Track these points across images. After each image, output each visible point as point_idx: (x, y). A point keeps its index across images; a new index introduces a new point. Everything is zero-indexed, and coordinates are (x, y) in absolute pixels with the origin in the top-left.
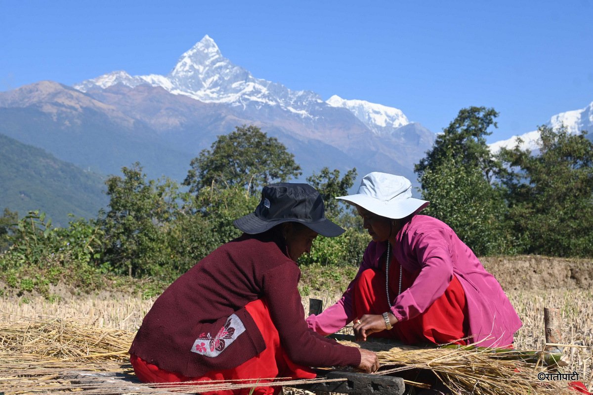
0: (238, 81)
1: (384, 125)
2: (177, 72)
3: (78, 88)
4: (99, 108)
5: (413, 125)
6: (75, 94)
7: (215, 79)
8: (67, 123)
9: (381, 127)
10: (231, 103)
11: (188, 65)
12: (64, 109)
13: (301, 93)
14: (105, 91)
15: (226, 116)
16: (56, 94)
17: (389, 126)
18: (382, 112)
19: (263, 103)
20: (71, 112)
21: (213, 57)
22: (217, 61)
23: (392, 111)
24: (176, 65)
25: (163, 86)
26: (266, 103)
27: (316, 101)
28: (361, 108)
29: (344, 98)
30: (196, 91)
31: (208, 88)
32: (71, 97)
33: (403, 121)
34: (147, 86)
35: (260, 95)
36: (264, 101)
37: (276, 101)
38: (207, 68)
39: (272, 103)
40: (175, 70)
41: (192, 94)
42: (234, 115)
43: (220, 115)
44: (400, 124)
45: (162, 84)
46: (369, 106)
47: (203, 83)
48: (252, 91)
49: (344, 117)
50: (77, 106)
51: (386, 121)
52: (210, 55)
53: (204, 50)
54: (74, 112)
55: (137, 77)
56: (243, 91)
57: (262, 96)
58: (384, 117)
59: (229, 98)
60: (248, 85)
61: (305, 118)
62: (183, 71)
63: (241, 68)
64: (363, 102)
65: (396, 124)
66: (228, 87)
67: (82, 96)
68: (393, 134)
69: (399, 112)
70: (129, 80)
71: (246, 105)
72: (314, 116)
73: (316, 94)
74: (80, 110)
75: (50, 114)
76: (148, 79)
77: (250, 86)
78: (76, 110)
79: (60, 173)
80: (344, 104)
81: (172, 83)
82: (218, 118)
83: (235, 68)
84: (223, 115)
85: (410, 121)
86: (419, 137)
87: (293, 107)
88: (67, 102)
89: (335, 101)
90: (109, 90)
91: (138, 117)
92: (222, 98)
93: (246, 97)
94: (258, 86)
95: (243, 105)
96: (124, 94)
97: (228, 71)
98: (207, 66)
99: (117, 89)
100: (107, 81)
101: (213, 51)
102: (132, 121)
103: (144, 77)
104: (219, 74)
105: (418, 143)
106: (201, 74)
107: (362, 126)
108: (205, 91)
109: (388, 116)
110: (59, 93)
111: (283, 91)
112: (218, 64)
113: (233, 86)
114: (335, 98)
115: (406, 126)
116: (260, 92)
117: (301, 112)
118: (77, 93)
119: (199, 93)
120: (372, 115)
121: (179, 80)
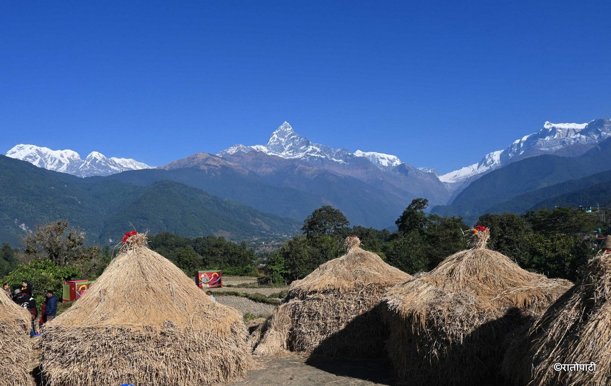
0: (303, 146)
1: (387, 165)
3: (217, 155)
4: (229, 165)
5: (404, 164)
6: (216, 159)
8: (213, 174)
9: (385, 166)
10: (301, 158)
11: (276, 138)
12: (211, 167)
13: (339, 150)
14: (232, 155)
15: (298, 165)
16: (207, 159)
17: (390, 165)
18: (386, 158)
20: (215, 169)
22: (292, 135)
23: (392, 157)
24: (269, 139)
25: (263, 151)
26: (320, 157)
27: (348, 154)
28: (373, 156)
29: (363, 152)
32: (215, 160)
33: (398, 162)
34: (254, 151)
35: (316, 153)
36: (318, 156)
39: (323, 157)
40: (269, 142)
41: (279, 154)
42: (302, 164)
43: (295, 165)
44: (396, 164)
46: (377, 155)
48: (312, 150)
49: (364, 161)
50: (218, 165)
51: (388, 162)
52: (288, 132)
53: (284, 129)
54: (216, 168)
55: (249, 147)
56: (307, 151)
58: (387, 161)
59: (299, 155)
61: (342, 164)
62: (273, 142)
63: (305, 138)
64: (374, 153)
65: (394, 164)
66: (298, 149)
67: (220, 159)
68: (392, 170)
69: (395, 157)
70: (244, 149)
71: (309, 159)
72: (347, 162)
73: (347, 150)
74: (220, 167)
75: (204, 170)
76: (254, 147)
77: (310, 148)
78: (217, 167)
79: (211, 202)
80: (364, 154)
81: (267, 149)
82: (294, 167)
83: (302, 138)
85: (402, 162)
86: (408, 171)
87: (334, 158)
88: (212, 163)
89: (359, 153)
90: (234, 155)
91: (250, 169)
92: (295, 155)
93: (308, 154)
94: (314, 147)
95: (307, 159)
96: (242, 157)
97: (298, 140)
98: (286, 138)
99: (238, 154)
100: (233, 150)
101: (289, 130)
102: (247, 171)
103: (252, 147)
104: (293, 142)
105: (407, 175)
106: (283, 143)
107: (374, 166)
108: (286, 152)
109: (389, 160)
110: (208, 158)
111: (329, 150)
112: (292, 137)
113: (301, 148)
114: (359, 151)
115: (399, 165)
116: (316, 151)
117: (339, 161)
118: (217, 158)
119: (282, 153)
120: (380, 160)
121: (272, 147)
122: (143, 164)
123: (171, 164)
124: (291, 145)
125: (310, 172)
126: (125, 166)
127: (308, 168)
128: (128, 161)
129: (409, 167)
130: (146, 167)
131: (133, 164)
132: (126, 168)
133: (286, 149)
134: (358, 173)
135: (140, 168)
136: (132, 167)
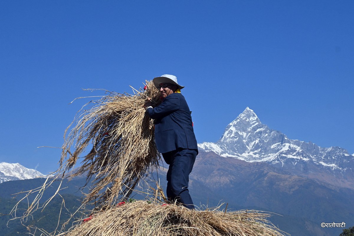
0: (275, 143)
2: (225, 139)
7: (256, 143)
10: (272, 162)
11: (233, 132)
13: (330, 149)
15: (268, 173)
19: (298, 159)
21: (253, 124)
22: (258, 127)
24: (224, 133)
25: (214, 151)
26: (301, 158)
27: (344, 155)
30: (241, 154)
31: (251, 150)
35: (295, 153)
38: (249, 134)
39: (305, 159)
40: (223, 138)
41: (239, 156)
42: (274, 171)
43: (263, 172)
45: (213, 149)
47: (247, 146)
48: (288, 150)
52: (251, 123)
53: (246, 119)
56: (281, 151)
57: (297, 154)
59: (270, 158)
60: (285, 145)
61: (335, 170)
62: (229, 137)
63: (278, 132)
66: (268, 148)
71: (284, 162)
72: (343, 168)
73: (343, 149)
76: (203, 146)
77: (286, 146)
81: (221, 148)
82: (261, 175)
83: (273, 132)
84: (265, 172)
87: (323, 162)
92: (263, 158)
93: (283, 155)
95: (281, 163)
97: (267, 135)
98: (249, 132)
101: (254, 119)
104: (260, 138)
106: (245, 139)
108: (249, 153)
111: (314, 148)
112: (258, 130)
113: (272, 147)
116: (295, 151)
117: (331, 165)
119: (243, 154)
121: (227, 145)
124: (257, 141)
125: (287, 183)
126: (8, 175)
127: (283, 176)
130: (38, 175)
131: (19, 171)
136: (17, 176)
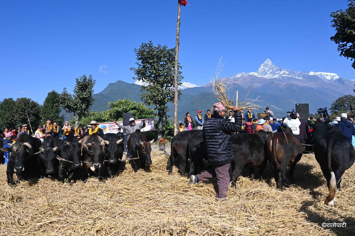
0: (278, 71)
1: (330, 79)
3: (231, 78)
4: (237, 83)
5: (341, 78)
9: (329, 80)
10: (277, 78)
11: (262, 68)
12: (228, 85)
13: (299, 72)
15: (275, 82)
17: (332, 79)
18: (329, 75)
21: (270, 65)
22: (272, 66)
23: (333, 74)
24: (259, 69)
25: (255, 75)
27: (305, 74)
28: (321, 75)
29: (315, 72)
33: (337, 77)
34: (250, 75)
36: (287, 76)
37: (291, 75)
38: (268, 68)
39: (290, 76)
42: (277, 81)
43: (273, 81)
44: (336, 78)
49: (315, 78)
50: (231, 83)
51: (331, 78)
53: (267, 63)
54: (231, 85)
55: (247, 73)
58: (330, 77)
59: (276, 76)
60: (282, 72)
61: (301, 80)
62: (261, 70)
63: (279, 67)
64: (322, 73)
65: (335, 78)
67: (232, 80)
68: (333, 82)
69: (336, 74)
70: (245, 75)
71: (281, 78)
72: (305, 79)
73: (305, 72)
76: (251, 74)
80: (315, 74)
82: (273, 83)
83: (277, 67)
86: (344, 82)
87: (297, 77)
88: (229, 83)
89: (312, 73)
90: (240, 78)
91: (249, 85)
92: (274, 76)
94: (285, 72)
97: (275, 68)
99: (242, 77)
100: (239, 76)
101: (270, 63)
102: (247, 86)
103: (249, 73)
104: (272, 69)
105: (343, 84)
106: (267, 70)
107: (322, 80)
108: (268, 75)
109: (331, 76)
110: (226, 80)
111: (293, 72)
112: (272, 67)
113: (277, 73)
114: (312, 72)
115: (338, 79)
116: (286, 73)
117: (300, 78)
118: (231, 80)
119: (266, 76)
120: (325, 76)
121: (260, 73)
122: (194, 85)
123: (208, 84)
124: (271, 71)
125: (282, 85)
126: (186, 86)
127: (281, 83)
128: (187, 84)
129: (344, 80)
130: (195, 86)
131: (189, 85)
132: (186, 87)
133: (268, 73)
134: (312, 85)
135: (193, 87)
136: (189, 87)
